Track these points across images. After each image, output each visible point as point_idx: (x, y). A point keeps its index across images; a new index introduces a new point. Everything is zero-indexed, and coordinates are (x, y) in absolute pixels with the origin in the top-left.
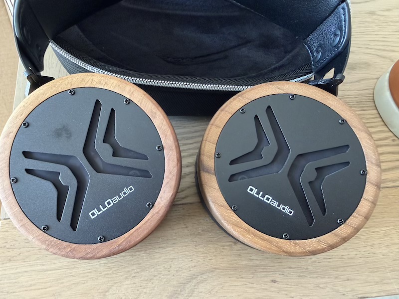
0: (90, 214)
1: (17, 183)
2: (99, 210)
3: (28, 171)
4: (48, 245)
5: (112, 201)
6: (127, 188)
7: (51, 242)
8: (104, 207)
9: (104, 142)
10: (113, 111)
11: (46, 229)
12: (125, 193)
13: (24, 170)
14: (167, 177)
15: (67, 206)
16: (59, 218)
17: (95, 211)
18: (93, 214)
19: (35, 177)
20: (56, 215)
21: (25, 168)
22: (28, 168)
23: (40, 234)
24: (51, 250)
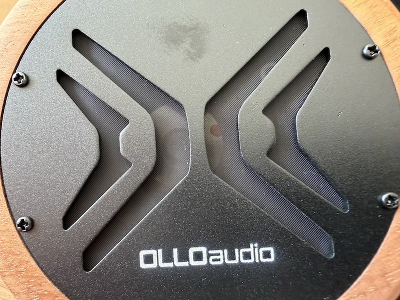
0: (143, 253)
1: (23, 90)
2: (168, 258)
3: (62, 77)
4: (9, 266)
5: (209, 256)
6: (259, 247)
7: (21, 262)
8: (184, 257)
9: (266, 111)
10: (325, 55)
11: (26, 227)
12: (247, 256)
13: (55, 71)
14: (371, 279)
15: (100, 204)
16: (67, 221)
17: (157, 255)
18: (149, 259)
19: (70, 100)
20: (65, 210)
21: (58, 67)
22: (65, 70)
23: (8, 230)
24: (10, 280)
